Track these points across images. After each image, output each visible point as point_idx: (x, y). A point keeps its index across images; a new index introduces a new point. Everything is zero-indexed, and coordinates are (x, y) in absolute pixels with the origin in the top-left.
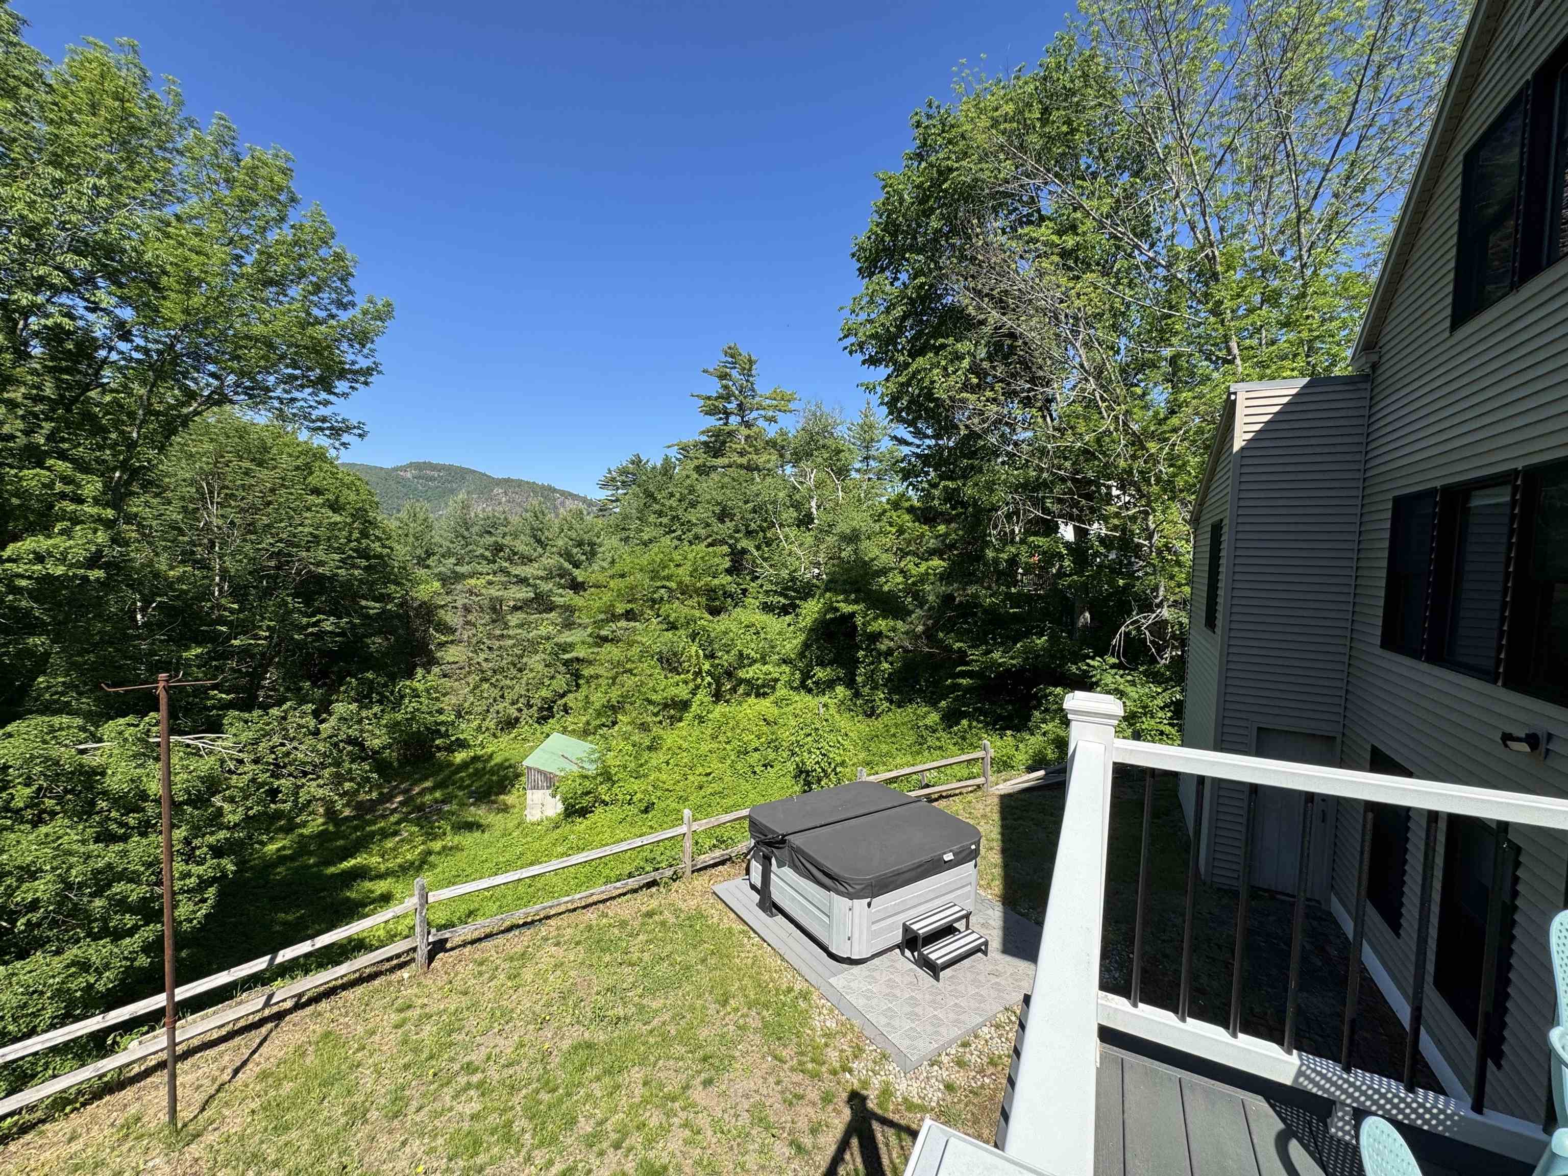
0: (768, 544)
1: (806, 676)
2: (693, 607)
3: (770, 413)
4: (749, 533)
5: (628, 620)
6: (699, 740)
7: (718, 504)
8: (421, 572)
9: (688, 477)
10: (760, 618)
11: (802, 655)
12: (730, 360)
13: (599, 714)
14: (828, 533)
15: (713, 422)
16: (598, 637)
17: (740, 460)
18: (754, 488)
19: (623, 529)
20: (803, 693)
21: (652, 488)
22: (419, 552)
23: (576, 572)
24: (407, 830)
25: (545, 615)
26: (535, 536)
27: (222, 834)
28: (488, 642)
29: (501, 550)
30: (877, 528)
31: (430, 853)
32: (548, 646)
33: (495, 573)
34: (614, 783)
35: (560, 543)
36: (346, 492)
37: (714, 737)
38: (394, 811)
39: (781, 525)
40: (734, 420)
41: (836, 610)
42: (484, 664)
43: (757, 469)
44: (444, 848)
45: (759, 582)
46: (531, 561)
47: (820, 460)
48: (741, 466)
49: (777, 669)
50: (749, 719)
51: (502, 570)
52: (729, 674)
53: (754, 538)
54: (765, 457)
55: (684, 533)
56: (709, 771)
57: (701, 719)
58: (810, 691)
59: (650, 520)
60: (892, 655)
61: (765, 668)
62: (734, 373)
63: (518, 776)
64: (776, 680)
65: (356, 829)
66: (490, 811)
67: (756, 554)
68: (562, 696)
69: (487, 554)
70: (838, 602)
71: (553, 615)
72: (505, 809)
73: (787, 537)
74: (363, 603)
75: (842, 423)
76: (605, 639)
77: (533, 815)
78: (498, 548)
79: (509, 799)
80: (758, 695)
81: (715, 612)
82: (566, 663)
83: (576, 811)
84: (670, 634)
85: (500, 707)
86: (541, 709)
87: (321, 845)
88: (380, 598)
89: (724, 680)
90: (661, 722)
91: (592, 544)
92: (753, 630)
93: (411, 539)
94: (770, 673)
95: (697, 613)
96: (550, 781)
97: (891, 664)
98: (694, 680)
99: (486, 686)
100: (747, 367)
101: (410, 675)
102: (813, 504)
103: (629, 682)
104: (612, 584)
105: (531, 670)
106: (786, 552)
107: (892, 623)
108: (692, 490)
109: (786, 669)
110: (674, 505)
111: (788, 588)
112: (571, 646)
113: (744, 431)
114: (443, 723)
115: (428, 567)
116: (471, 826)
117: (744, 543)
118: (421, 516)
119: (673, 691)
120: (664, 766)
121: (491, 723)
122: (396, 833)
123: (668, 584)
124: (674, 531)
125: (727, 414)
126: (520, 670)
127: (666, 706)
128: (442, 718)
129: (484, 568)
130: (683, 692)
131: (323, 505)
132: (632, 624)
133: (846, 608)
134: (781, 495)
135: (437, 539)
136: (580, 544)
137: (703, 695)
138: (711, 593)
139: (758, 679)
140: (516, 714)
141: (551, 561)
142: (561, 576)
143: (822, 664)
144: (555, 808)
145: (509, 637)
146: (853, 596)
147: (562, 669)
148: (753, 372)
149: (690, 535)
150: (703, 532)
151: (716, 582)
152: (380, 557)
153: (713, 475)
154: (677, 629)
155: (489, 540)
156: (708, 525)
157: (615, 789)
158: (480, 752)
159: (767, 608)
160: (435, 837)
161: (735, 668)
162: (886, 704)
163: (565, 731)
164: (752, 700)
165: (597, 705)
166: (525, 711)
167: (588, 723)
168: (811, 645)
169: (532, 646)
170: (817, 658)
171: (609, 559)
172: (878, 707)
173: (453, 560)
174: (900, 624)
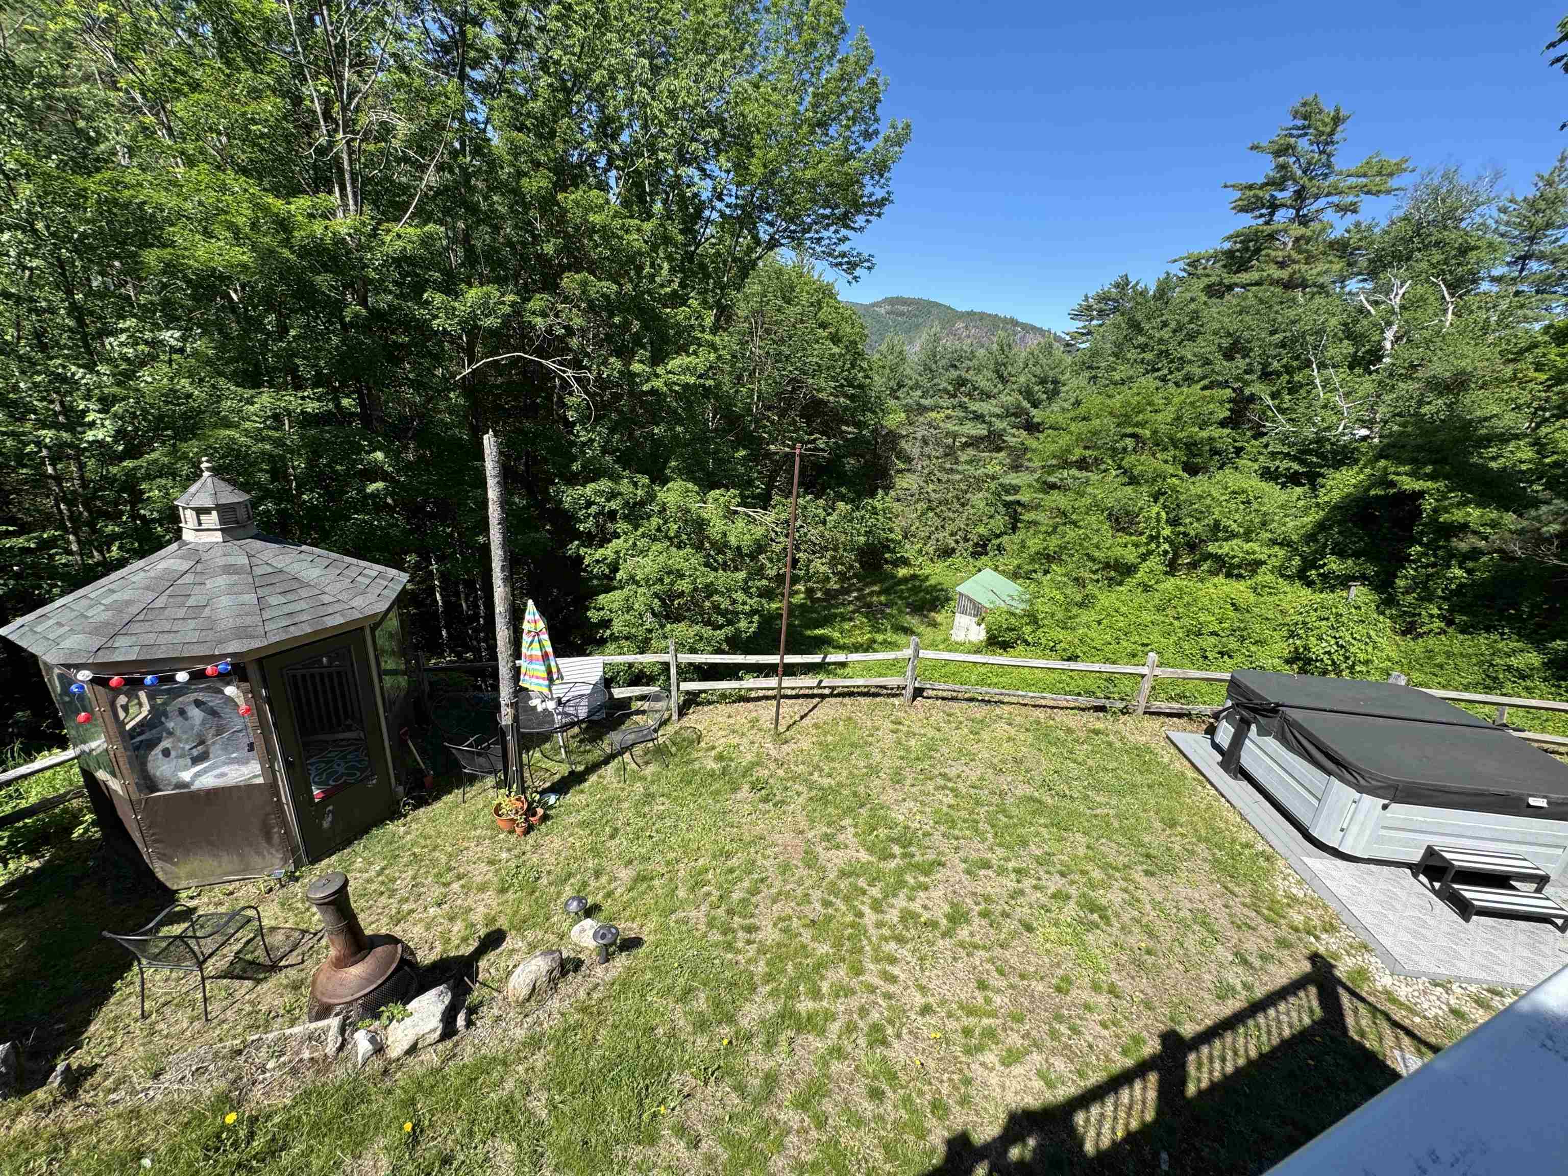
0: (1291, 391)
1: (1309, 563)
2: (1166, 462)
3: (1350, 199)
4: (1266, 375)
5: (1080, 469)
6: (1141, 608)
7: (1230, 335)
8: (892, 403)
9: (1193, 300)
10: (1255, 484)
11: (1310, 538)
12: (1300, 123)
13: (1032, 560)
14: (1405, 377)
15: (1248, 221)
16: (1045, 483)
17: (1277, 273)
18: (1292, 314)
19: (1090, 367)
20: (1298, 583)
21: (1139, 316)
22: (893, 383)
23: (1034, 412)
24: (859, 619)
25: (994, 455)
26: (997, 372)
27: (764, 582)
28: (938, 474)
29: (963, 385)
30: (1508, 371)
31: (874, 641)
32: (993, 485)
33: (954, 407)
34: (1040, 627)
35: (1022, 379)
36: (844, 324)
37: (1159, 609)
38: (850, 603)
39: (1322, 366)
40: (1282, 216)
41: (1393, 484)
42: (933, 495)
43: (1304, 285)
44: (885, 641)
45: (1264, 440)
46: (989, 397)
47: (1424, 265)
48: (1278, 282)
49: (1265, 550)
50: (1211, 600)
51: (962, 406)
52: (1192, 547)
53: (1272, 383)
54: (1321, 267)
55: (1171, 373)
56: (1146, 641)
57: (1146, 588)
58: (1310, 584)
59: (1129, 355)
60: (1476, 559)
61: (1246, 547)
62: (1303, 145)
63: (948, 599)
64: (1261, 563)
65: (825, 608)
66: (922, 622)
67: (1270, 403)
68: (998, 536)
69: (950, 388)
70: (1398, 474)
71: (1002, 454)
72: (934, 624)
73: (1326, 383)
74: (844, 428)
75: (1488, 201)
76: (1053, 486)
77: (958, 635)
78: (961, 383)
79: (939, 617)
80: (1229, 575)
81: (1192, 470)
82: (1007, 505)
83: (998, 643)
84: (1129, 489)
85: (941, 536)
86: (976, 545)
87: (802, 614)
88: (859, 425)
89: (1183, 551)
90: (1098, 581)
91: (1055, 382)
92: (1242, 498)
93: (887, 371)
94: (1254, 553)
95: (1170, 469)
96: (978, 611)
97: (1469, 572)
98: (1147, 544)
99: (931, 514)
100: (1328, 129)
101: (872, 495)
102: (1389, 335)
103: (1071, 534)
104: (1073, 427)
105: (973, 507)
106: (1321, 402)
107: (1494, 515)
108: (1195, 316)
109: (1281, 553)
110: (1166, 336)
111: (1309, 452)
112: (1016, 489)
113: (1297, 230)
114: (892, 540)
115: (897, 398)
116: (908, 631)
117: (1258, 388)
118: (898, 349)
119: (1118, 552)
120: (1095, 625)
121: (930, 548)
122: (851, 619)
123: (1139, 431)
124: (1158, 370)
125: (1274, 207)
126: (963, 505)
127: (1107, 566)
128: (892, 536)
129: (946, 402)
130: (1130, 556)
131: (827, 338)
132: (1085, 474)
133: (1409, 484)
134: (1333, 321)
135: (908, 371)
136: (1043, 382)
137: (1154, 563)
138: (1191, 447)
139: (1234, 557)
140: (953, 545)
141: (1009, 398)
142: (1015, 415)
143: (1341, 553)
144: (978, 634)
145: (958, 472)
146: (1429, 469)
147: (1003, 510)
148: (1336, 138)
149: (1179, 376)
150: (1197, 371)
151: (1204, 434)
152: (861, 387)
153: (1227, 297)
154: (1138, 483)
155: (954, 374)
156: (1208, 362)
157: (1039, 633)
158: (918, 572)
159: (1268, 475)
160: (879, 631)
161: (1201, 541)
162: (1438, 624)
163: (996, 569)
164: (1220, 579)
165: (1033, 551)
166: (962, 544)
167: (1019, 567)
168: (1331, 527)
169: (978, 483)
170: (1336, 544)
171: (1073, 400)
172: (1423, 624)
173: (919, 393)
174: (1509, 518)
